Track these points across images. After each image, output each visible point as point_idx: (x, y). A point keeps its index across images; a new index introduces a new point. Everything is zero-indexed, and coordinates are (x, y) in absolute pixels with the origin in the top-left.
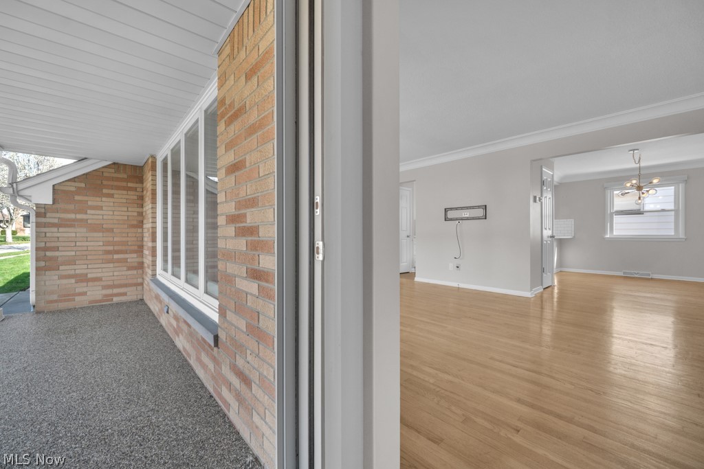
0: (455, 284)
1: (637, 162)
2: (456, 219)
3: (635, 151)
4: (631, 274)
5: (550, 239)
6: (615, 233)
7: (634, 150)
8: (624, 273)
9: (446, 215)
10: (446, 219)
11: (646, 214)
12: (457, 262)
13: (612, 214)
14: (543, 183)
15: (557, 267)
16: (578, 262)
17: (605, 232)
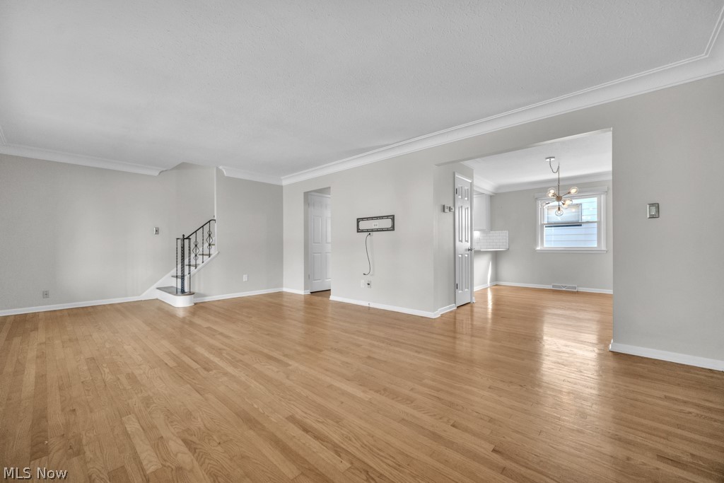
0: (365, 304)
1: (555, 171)
2: (367, 231)
3: (552, 159)
4: (559, 287)
5: (468, 252)
6: (545, 246)
7: (550, 158)
8: (553, 286)
9: (358, 226)
10: (359, 231)
11: (584, 226)
12: (368, 278)
13: (542, 225)
14: (456, 191)
15: (492, 281)
16: (513, 276)
17: (535, 243)
